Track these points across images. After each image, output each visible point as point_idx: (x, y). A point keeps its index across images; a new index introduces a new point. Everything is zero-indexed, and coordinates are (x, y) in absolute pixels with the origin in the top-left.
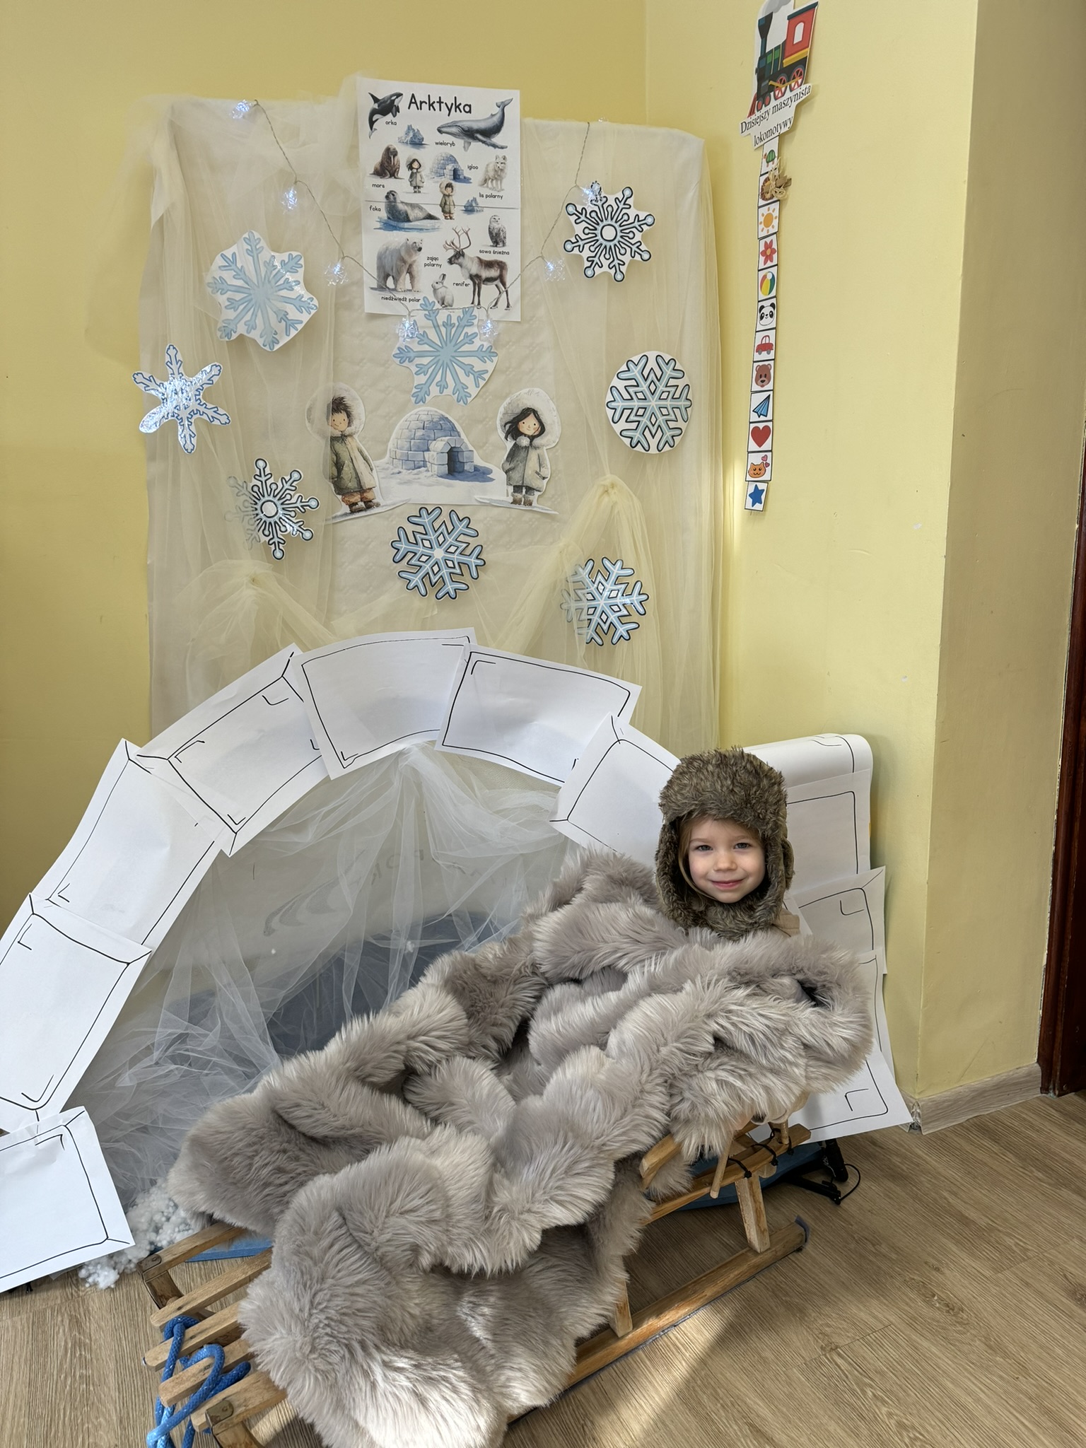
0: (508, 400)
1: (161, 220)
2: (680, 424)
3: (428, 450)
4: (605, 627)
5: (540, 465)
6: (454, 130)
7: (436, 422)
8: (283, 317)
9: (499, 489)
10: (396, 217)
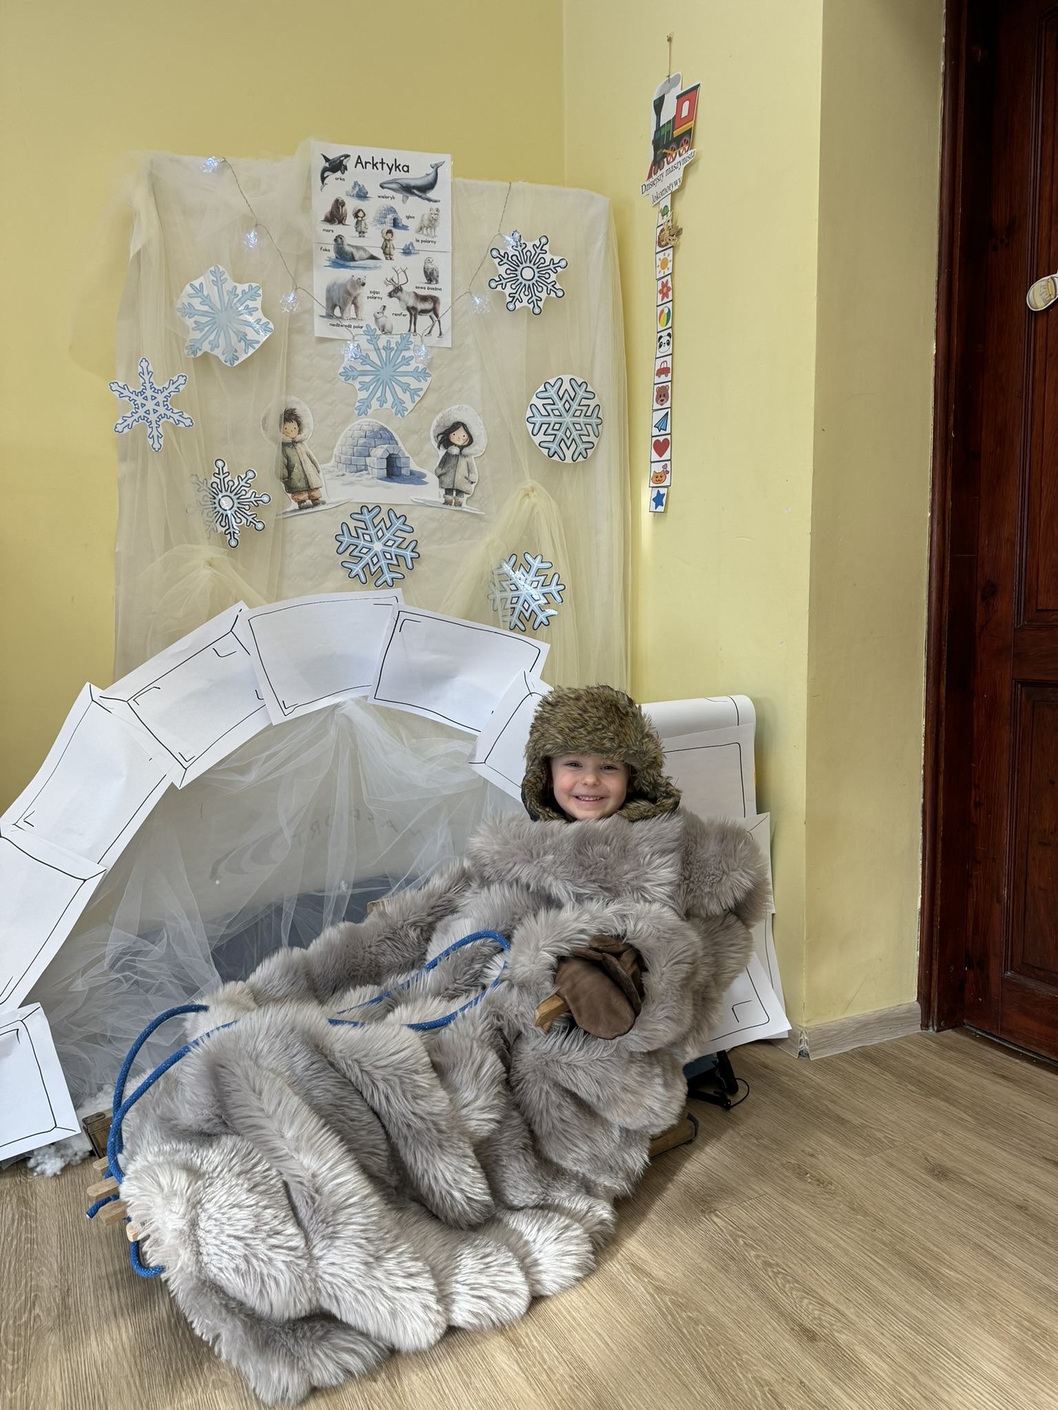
0: (440, 415)
1: (138, 254)
2: (592, 438)
3: (369, 456)
4: (527, 615)
5: (469, 471)
6: (394, 186)
7: (377, 432)
8: (243, 337)
9: (432, 491)
10: (343, 257)
